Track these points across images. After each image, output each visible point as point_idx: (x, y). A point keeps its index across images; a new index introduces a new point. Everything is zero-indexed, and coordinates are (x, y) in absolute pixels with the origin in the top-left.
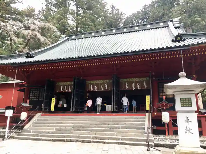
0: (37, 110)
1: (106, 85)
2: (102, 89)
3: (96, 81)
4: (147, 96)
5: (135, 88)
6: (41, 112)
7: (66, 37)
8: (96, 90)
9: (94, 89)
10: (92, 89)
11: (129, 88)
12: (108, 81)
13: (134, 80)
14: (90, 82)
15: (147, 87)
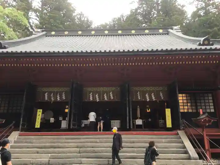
0: (13, 127)
1: (111, 93)
2: (106, 99)
3: (97, 88)
4: (166, 110)
5: (150, 100)
6: (19, 131)
7: (43, 31)
8: (98, 101)
9: (94, 99)
10: (91, 99)
11: (141, 99)
12: (114, 89)
13: (148, 89)
14: (89, 89)
15: (164, 98)
